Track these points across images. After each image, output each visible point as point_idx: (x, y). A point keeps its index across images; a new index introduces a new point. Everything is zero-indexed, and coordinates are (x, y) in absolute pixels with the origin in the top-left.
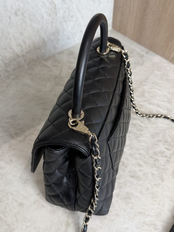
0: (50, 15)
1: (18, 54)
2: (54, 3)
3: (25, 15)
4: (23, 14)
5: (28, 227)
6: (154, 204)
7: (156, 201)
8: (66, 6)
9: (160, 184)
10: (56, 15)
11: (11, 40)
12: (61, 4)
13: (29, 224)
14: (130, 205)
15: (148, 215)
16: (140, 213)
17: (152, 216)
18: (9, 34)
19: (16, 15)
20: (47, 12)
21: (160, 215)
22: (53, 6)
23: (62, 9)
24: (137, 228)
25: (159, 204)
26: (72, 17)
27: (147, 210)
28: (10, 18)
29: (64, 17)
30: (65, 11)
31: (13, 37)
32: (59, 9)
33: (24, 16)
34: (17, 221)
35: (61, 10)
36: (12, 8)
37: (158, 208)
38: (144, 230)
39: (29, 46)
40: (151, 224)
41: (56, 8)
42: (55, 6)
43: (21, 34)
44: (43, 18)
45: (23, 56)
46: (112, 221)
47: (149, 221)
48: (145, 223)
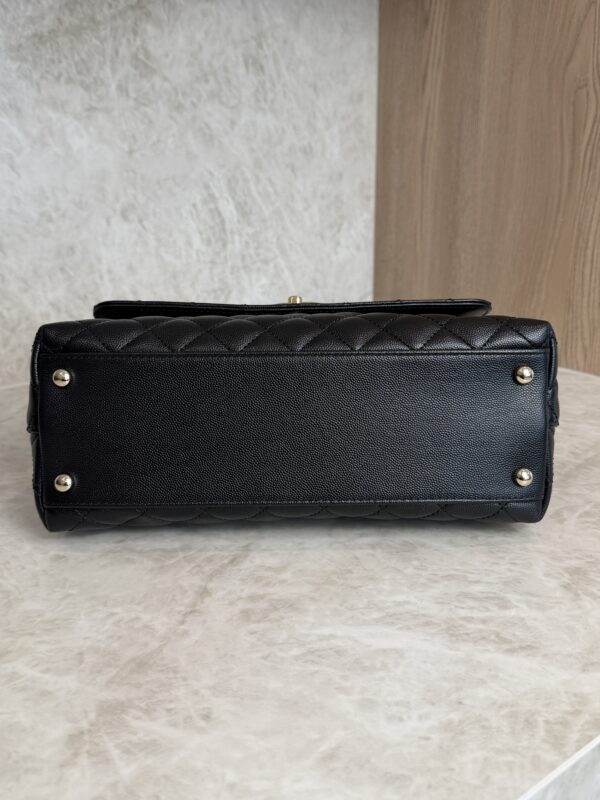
0: (208, 242)
2: (219, 214)
3: (145, 223)
4: (140, 221)
5: (68, 596)
6: (496, 564)
8: (250, 230)
10: (224, 245)
11: (101, 277)
12: (239, 221)
14: (416, 563)
15: (477, 582)
16: (449, 577)
17: (490, 583)
18: (99, 260)
19: (125, 216)
20: (201, 233)
21: (519, 582)
22: (218, 220)
23: (240, 235)
24: (440, 603)
25: (514, 564)
26: (266, 262)
27: (471, 573)
28: (108, 221)
29: (243, 258)
30: (247, 243)
31: (110, 272)
32: (232, 233)
33: (144, 227)
34: (37, 585)
35: (237, 238)
36: (117, 199)
37: (510, 570)
38: (463, 608)
40: (487, 598)
41: (223, 229)
42: (223, 222)
43: (131, 269)
44: (189, 244)
46: (355, 588)
48: (466, 595)
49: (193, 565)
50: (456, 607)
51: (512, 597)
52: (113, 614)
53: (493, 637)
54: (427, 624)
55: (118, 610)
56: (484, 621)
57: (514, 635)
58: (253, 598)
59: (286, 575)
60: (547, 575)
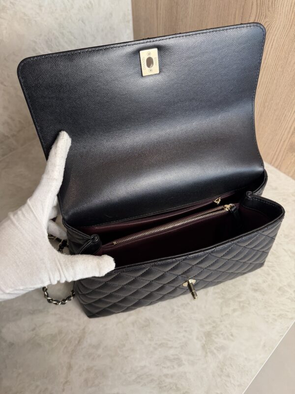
1: (6, 134)
5: (19, 374)
6: (179, 332)
7: (182, 327)
9: (188, 303)
13: (20, 371)
14: (149, 335)
15: (171, 347)
16: (161, 345)
17: (176, 348)
21: (186, 345)
24: (157, 365)
25: (186, 331)
27: (169, 341)
34: (6, 367)
37: (184, 336)
38: (165, 368)
39: (20, 122)
40: (174, 359)
45: (13, 136)
46: (126, 358)
47: (173, 355)
48: (166, 358)
49: (64, 346)
50: (163, 367)
51: (183, 357)
52: (37, 387)
53: (174, 387)
54: (152, 381)
55: (39, 383)
56: (172, 376)
57: (182, 385)
58: (89, 370)
59: (100, 351)
60: (197, 338)
